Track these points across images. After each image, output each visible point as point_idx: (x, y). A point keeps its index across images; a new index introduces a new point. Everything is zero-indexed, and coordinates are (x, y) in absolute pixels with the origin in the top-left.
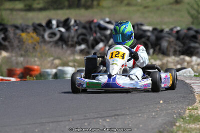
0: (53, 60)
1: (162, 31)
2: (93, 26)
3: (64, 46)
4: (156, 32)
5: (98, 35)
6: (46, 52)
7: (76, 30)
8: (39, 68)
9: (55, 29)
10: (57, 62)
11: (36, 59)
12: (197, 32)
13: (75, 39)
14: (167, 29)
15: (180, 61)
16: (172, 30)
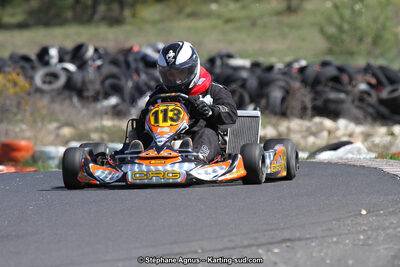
0: (59, 128)
1: (270, 68)
2: (131, 59)
3: (75, 100)
4: (259, 71)
5: (144, 77)
6: (44, 112)
7: (99, 67)
8: (31, 144)
9: (56, 65)
10: (66, 131)
11: (24, 127)
12: (341, 69)
13: (98, 86)
14: (279, 66)
15: (314, 129)
16: (289, 65)
